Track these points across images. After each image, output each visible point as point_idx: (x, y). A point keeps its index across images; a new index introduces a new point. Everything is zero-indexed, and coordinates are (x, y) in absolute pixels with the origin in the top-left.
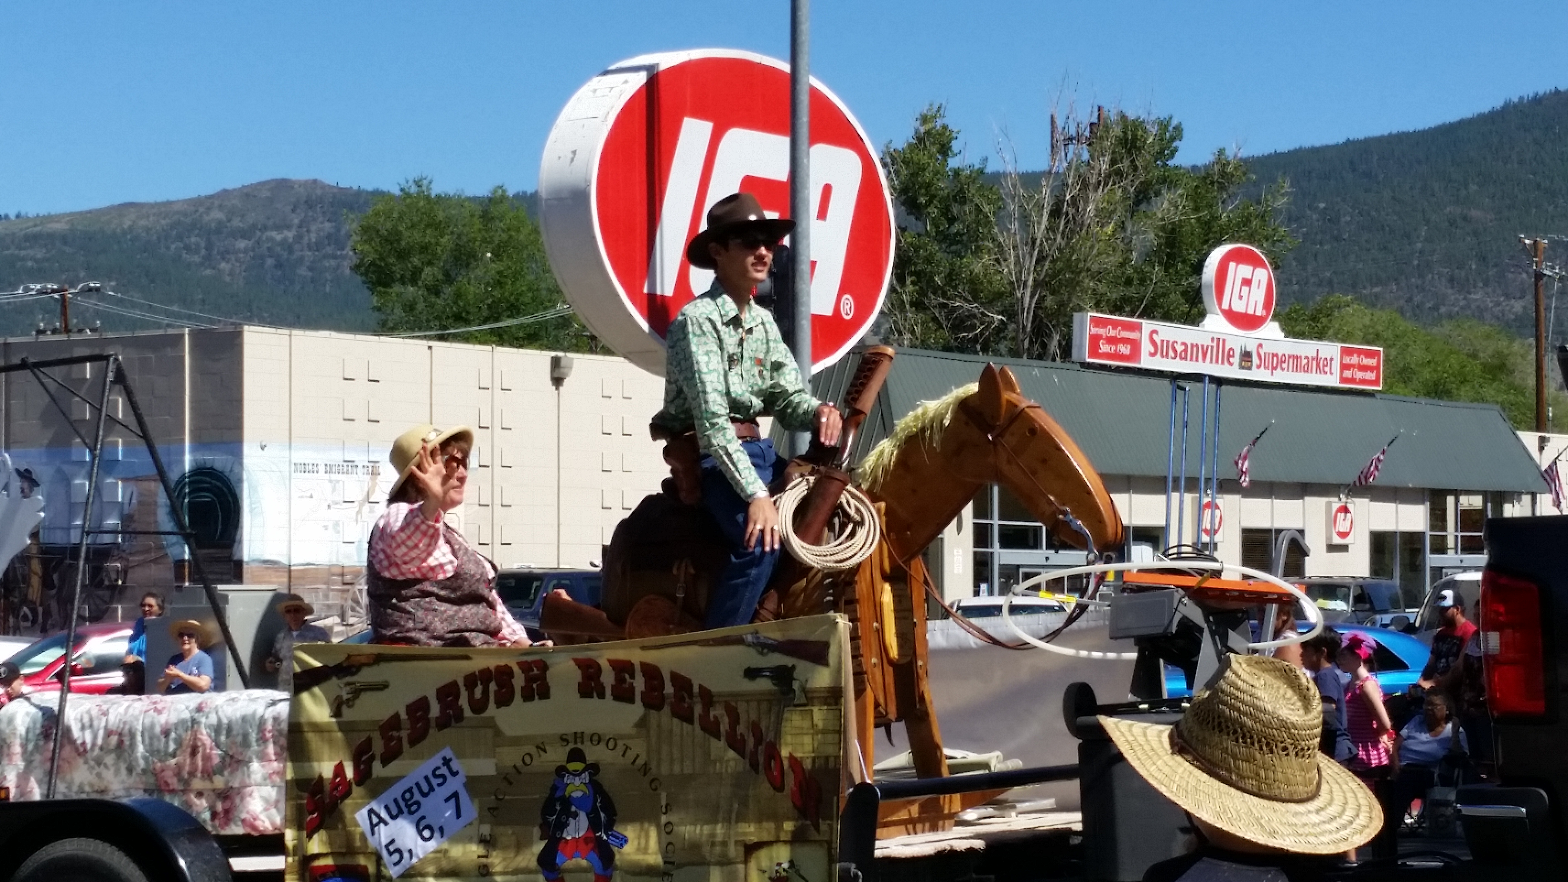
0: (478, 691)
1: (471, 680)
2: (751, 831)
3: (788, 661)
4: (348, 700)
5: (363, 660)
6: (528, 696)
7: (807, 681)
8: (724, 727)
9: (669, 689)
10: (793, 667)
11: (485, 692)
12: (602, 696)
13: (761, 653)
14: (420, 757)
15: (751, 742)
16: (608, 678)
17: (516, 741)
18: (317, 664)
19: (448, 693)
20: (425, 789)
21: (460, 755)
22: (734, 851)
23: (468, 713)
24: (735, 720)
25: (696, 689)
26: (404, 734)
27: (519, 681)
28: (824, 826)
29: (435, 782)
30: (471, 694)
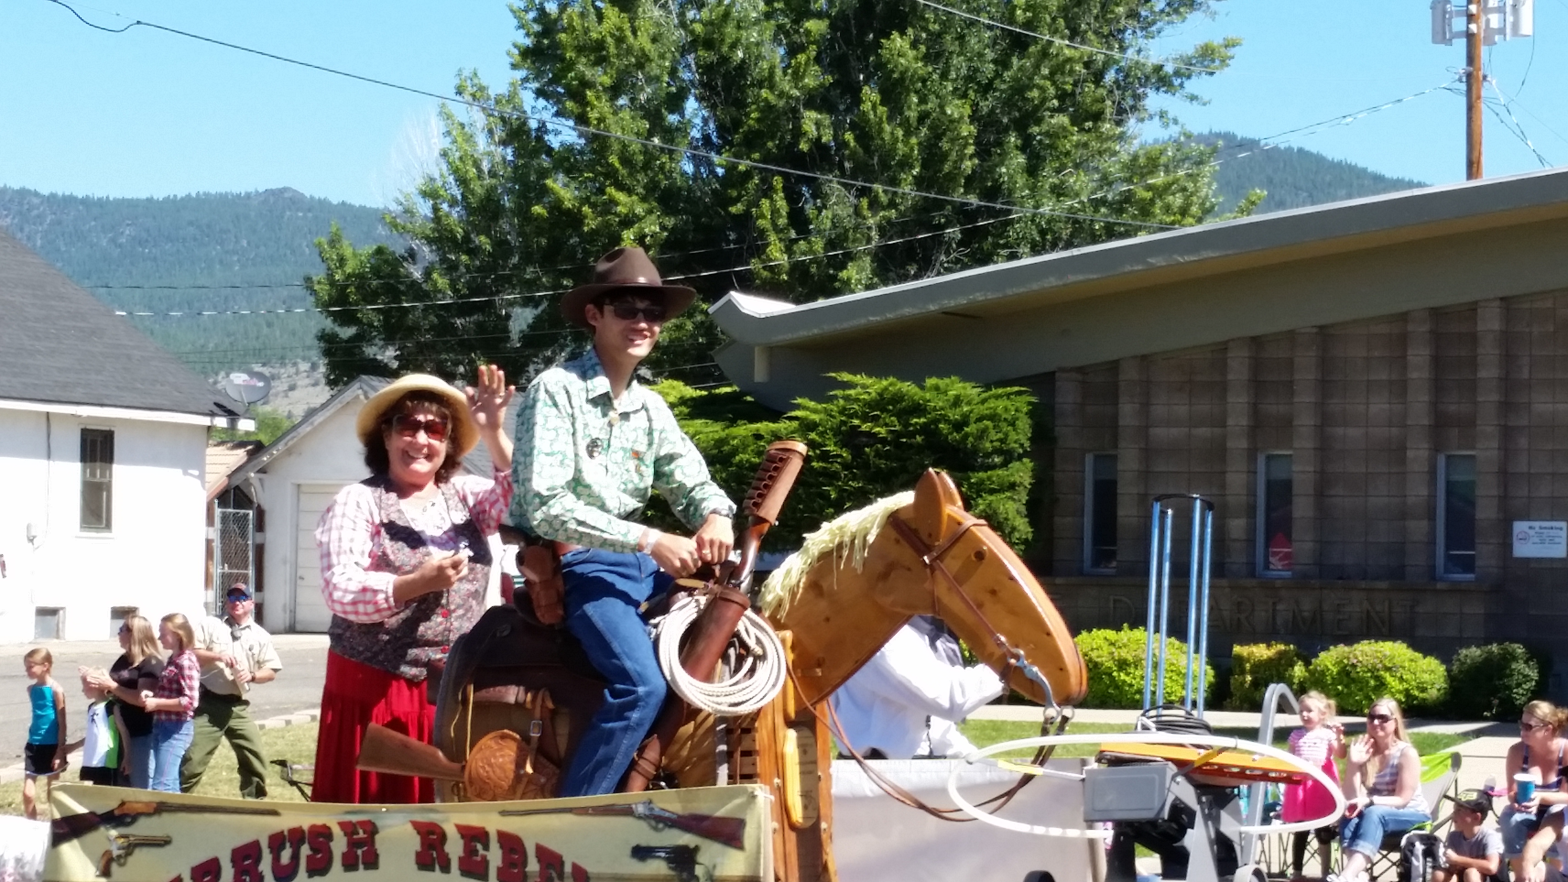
0: (286, 856)
1: (277, 841)
3: (686, 839)
4: (119, 857)
5: (140, 808)
6: (350, 864)
7: (714, 867)
9: (533, 866)
10: (697, 849)
11: (295, 857)
12: (446, 868)
13: (656, 829)
16: (454, 848)
18: (81, 810)
19: (246, 855)
25: (568, 868)
27: (339, 845)
30: (276, 859)
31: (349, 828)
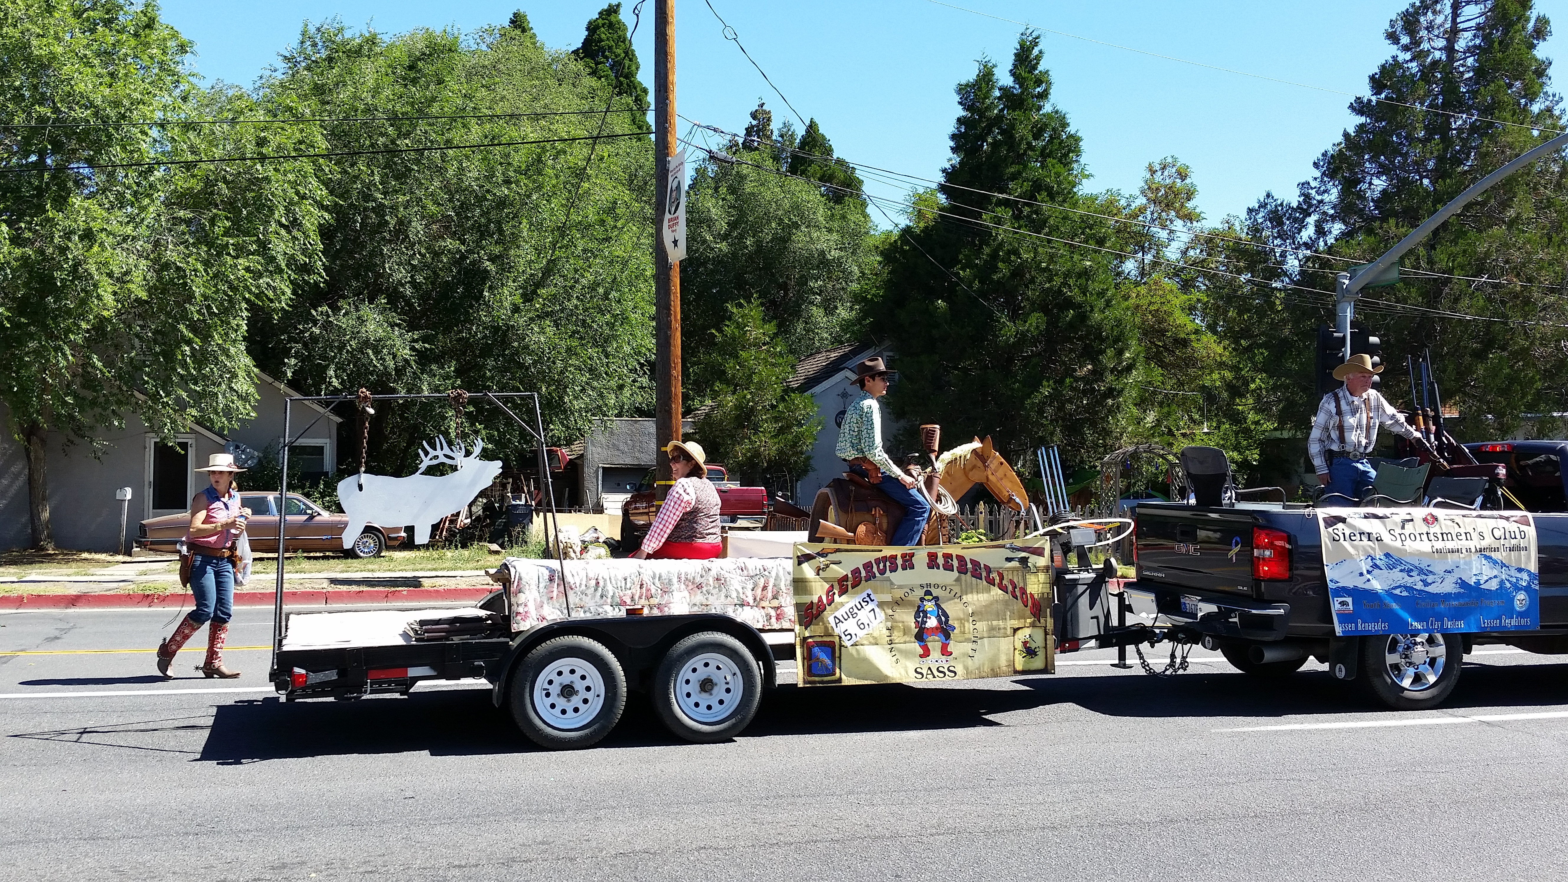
0: (882, 566)
1: (878, 561)
2: (1016, 623)
3: (1023, 554)
4: (823, 568)
5: (829, 551)
6: (904, 568)
7: (1036, 563)
8: (997, 580)
9: (969, 566)
10: (1029, 557)
11: (885, 566)
12: (938, 568)
13: (1013, 552)
14: (856, 593)
15: (1010, 588)
16: (941, 561)
17: (900, 587)
18: (809, 552)
19: (868, 566)
20: (859, 607)
21: (876, 592)
22: (1009, 631)
23: (877, 574)
24: (1002, 578)
25: (982, 566)
26: (849, 583)
27: (899, 561)
28: (1042, 620)
29: (864, 604)
30: (878, 567)
31: (904, 556)
